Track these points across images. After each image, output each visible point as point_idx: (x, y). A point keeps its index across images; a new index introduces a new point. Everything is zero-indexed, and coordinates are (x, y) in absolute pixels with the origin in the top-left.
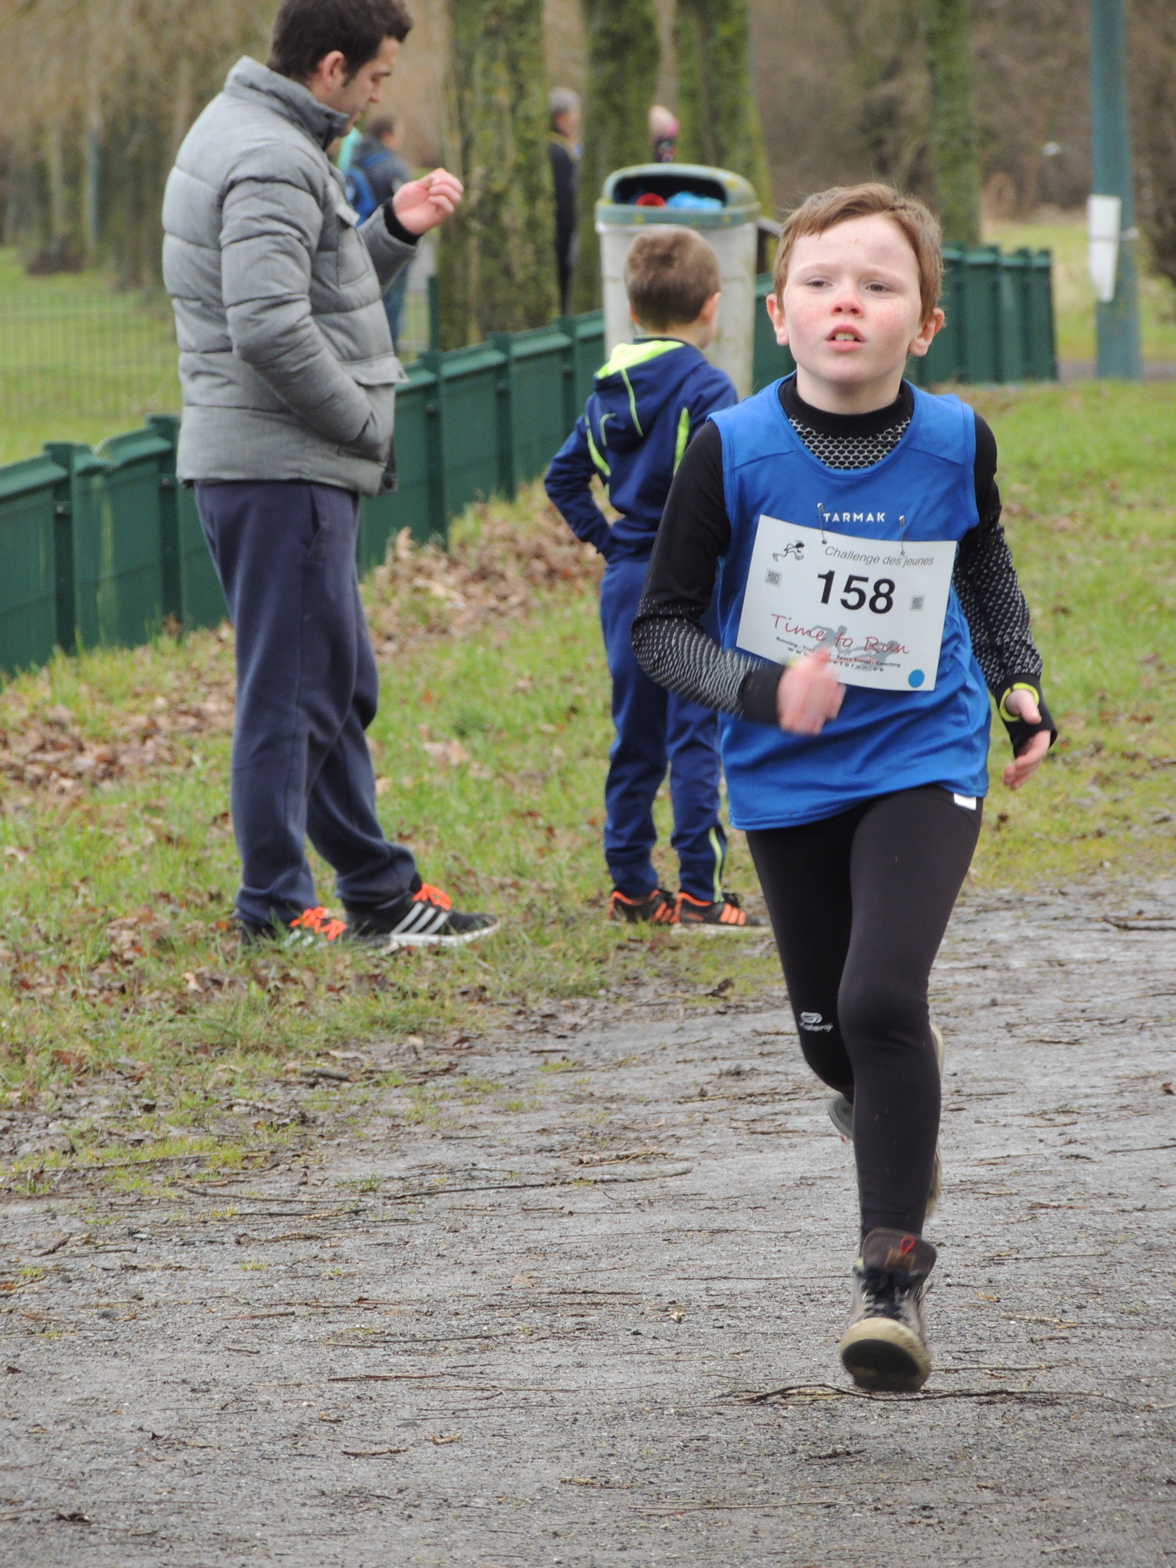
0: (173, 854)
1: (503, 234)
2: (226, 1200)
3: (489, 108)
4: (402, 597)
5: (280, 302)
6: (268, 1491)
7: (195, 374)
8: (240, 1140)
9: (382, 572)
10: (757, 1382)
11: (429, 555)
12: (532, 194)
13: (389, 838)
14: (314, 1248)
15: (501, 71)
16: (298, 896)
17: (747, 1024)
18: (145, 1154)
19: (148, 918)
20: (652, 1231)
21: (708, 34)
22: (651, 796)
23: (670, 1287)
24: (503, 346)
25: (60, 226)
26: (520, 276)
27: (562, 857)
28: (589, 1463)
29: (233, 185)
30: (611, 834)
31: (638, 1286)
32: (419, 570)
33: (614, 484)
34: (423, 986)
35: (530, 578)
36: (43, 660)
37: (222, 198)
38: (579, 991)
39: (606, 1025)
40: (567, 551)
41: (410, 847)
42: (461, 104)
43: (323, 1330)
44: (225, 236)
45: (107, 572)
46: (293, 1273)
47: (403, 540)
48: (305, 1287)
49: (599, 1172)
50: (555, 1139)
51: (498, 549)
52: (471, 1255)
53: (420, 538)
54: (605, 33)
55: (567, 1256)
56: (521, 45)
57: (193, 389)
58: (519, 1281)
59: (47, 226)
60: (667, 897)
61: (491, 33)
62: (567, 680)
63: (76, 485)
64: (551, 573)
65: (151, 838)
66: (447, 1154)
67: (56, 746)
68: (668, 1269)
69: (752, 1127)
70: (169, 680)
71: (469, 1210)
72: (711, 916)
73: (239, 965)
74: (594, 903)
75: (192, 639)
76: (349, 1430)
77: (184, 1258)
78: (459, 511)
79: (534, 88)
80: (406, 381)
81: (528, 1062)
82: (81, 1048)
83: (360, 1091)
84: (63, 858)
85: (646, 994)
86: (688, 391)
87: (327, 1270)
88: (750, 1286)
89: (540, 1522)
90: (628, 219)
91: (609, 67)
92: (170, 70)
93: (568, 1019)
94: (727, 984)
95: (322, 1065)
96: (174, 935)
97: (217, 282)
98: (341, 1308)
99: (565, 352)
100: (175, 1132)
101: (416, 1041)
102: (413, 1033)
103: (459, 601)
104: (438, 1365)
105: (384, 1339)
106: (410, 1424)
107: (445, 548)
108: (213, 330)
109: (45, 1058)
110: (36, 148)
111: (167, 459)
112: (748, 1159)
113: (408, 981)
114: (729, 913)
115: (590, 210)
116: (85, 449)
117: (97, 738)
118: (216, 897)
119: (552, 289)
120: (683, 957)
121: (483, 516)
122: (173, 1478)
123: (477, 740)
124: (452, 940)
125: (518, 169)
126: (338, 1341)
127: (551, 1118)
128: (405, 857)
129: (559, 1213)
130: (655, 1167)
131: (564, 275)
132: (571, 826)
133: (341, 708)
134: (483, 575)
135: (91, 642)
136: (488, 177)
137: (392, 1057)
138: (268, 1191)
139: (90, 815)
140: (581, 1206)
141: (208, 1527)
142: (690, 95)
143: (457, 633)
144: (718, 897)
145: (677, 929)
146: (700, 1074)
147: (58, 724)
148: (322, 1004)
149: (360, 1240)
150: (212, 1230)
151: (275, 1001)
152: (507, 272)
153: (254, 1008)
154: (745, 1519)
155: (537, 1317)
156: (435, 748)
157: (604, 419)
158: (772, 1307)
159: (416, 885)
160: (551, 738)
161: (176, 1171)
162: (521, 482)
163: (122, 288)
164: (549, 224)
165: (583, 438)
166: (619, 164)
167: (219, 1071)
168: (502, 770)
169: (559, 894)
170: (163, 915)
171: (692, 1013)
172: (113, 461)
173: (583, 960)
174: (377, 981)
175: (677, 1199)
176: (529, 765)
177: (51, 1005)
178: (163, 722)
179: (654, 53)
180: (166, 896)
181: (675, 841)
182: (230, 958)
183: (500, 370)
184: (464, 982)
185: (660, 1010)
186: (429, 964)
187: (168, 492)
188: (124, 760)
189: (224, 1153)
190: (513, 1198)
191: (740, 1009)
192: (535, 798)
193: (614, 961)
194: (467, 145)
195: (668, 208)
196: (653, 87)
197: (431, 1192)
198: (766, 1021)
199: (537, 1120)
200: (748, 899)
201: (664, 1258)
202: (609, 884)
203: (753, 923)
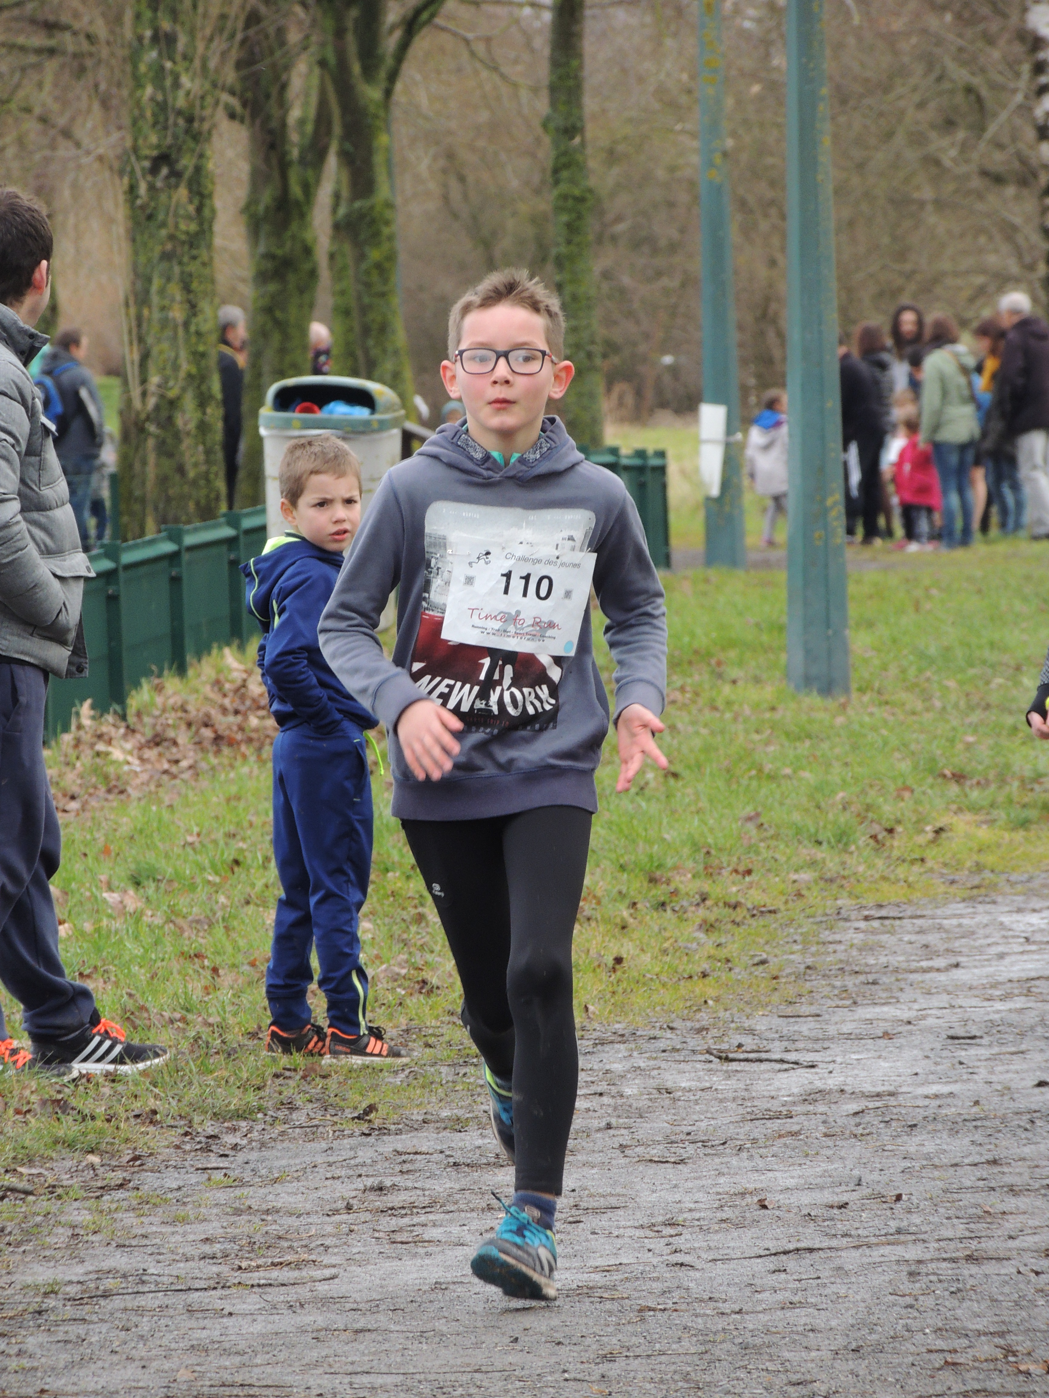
3: (165, 323)
4: (85, 761)
9: (67, 738)
11: (109, 723)
12: (203, 401)
13: (70, 977)
15: (175, 290)
17: (389, 1144)
20: (302, 1331)
21: (361, 257)
23: (318, 1381)
24: (175, 537)
26: (192, 473)
27: (225, 995)
30: (271, 974)
31: (289, 1380)
32: (100, 736)
34: (100, 1110)
35: (199, 744)
38: (239, 1115)
39: (263, 1145)
40: (232, 720)
42: (139, 319)
47: (86, 709)
49: (256, 1277)
50: (217, 1248)
51: (171, 718)
52: (141, 1351)
53: (101, 708)
54: (269, 256)
55: (226, 1352)
56: (193, 267)
58: (184, 1375)
60: (319, 1030)
61: (166, 256)
62: (231, 836)
64: (218, 739)
66: (120, 1261)
68: (317, 1364)
69: (392, 1238)
71: (139, 1311)
72: (357, 1048)
74: (253, 1035)
78: (137, 685)
79: (205, 305)
80: (93, 570)
81: (194, 1178)
83: (43, 1204)
85: (299, 1117)
87: (13, 1364)
88: (389, 1380)
90: (287, 425)
91: (272, 287)
93: (230, 1139)
94: (371, 1108)
95: (10, 1180)
99: (231, 542)
101: (94, 1159)
102: (92, 1152)
103: (136, 765)
107: (122, 716)
112: (389, 1265)
113: (87, 1105)
114: (373, 1045)
115: (255, 416)
119: (221, 486)
120: (333, 1084)
121: (158, 689)
123: (150, 889)
124: (127, 1069)
125: (191, 377)
127: (213, 1228)
128: (85, 994)
129: (220, 1314)
130: (307, 1273)
131: (231, 472)
132: (234, 966)
133: (29, 861)
134: (157, 741)
136: (163, 385)
137: (72, 1173)
140: (240, 1307)
142: (344, 312)
143: (133, 793)
144: (363, 1030)
145: (327, 1060)
146: (346, 1190)
149: (42, 1338)
152: (181, 470)
156: (112, 898)
159: (95, 1019)
160: (217, 888)
168: (173, 915)
169: (222, 1027)
171: (340, 1134)
173: (243, 1087)
174: (59, 1105)
175: (325, 1302)
176: (196, 912)
179: (313, 274)
181: (326, 983)
183: (173, 558)
184: (137, 1106)
185: (312, 1132)
186: (106, 1090)
190: (179, 1300)
191: (383, 1131)
192: (202, 942)
193: (272, 1086)
194: (145, 357)
195: (322, 415)
196: (311, 306)
197: (106, 1295)
198: (405, 1142)
199: (201, 1230)
200: (391, 1032)
201: (313, 1355)
202: (268, 1019)
203: (395, 1054)
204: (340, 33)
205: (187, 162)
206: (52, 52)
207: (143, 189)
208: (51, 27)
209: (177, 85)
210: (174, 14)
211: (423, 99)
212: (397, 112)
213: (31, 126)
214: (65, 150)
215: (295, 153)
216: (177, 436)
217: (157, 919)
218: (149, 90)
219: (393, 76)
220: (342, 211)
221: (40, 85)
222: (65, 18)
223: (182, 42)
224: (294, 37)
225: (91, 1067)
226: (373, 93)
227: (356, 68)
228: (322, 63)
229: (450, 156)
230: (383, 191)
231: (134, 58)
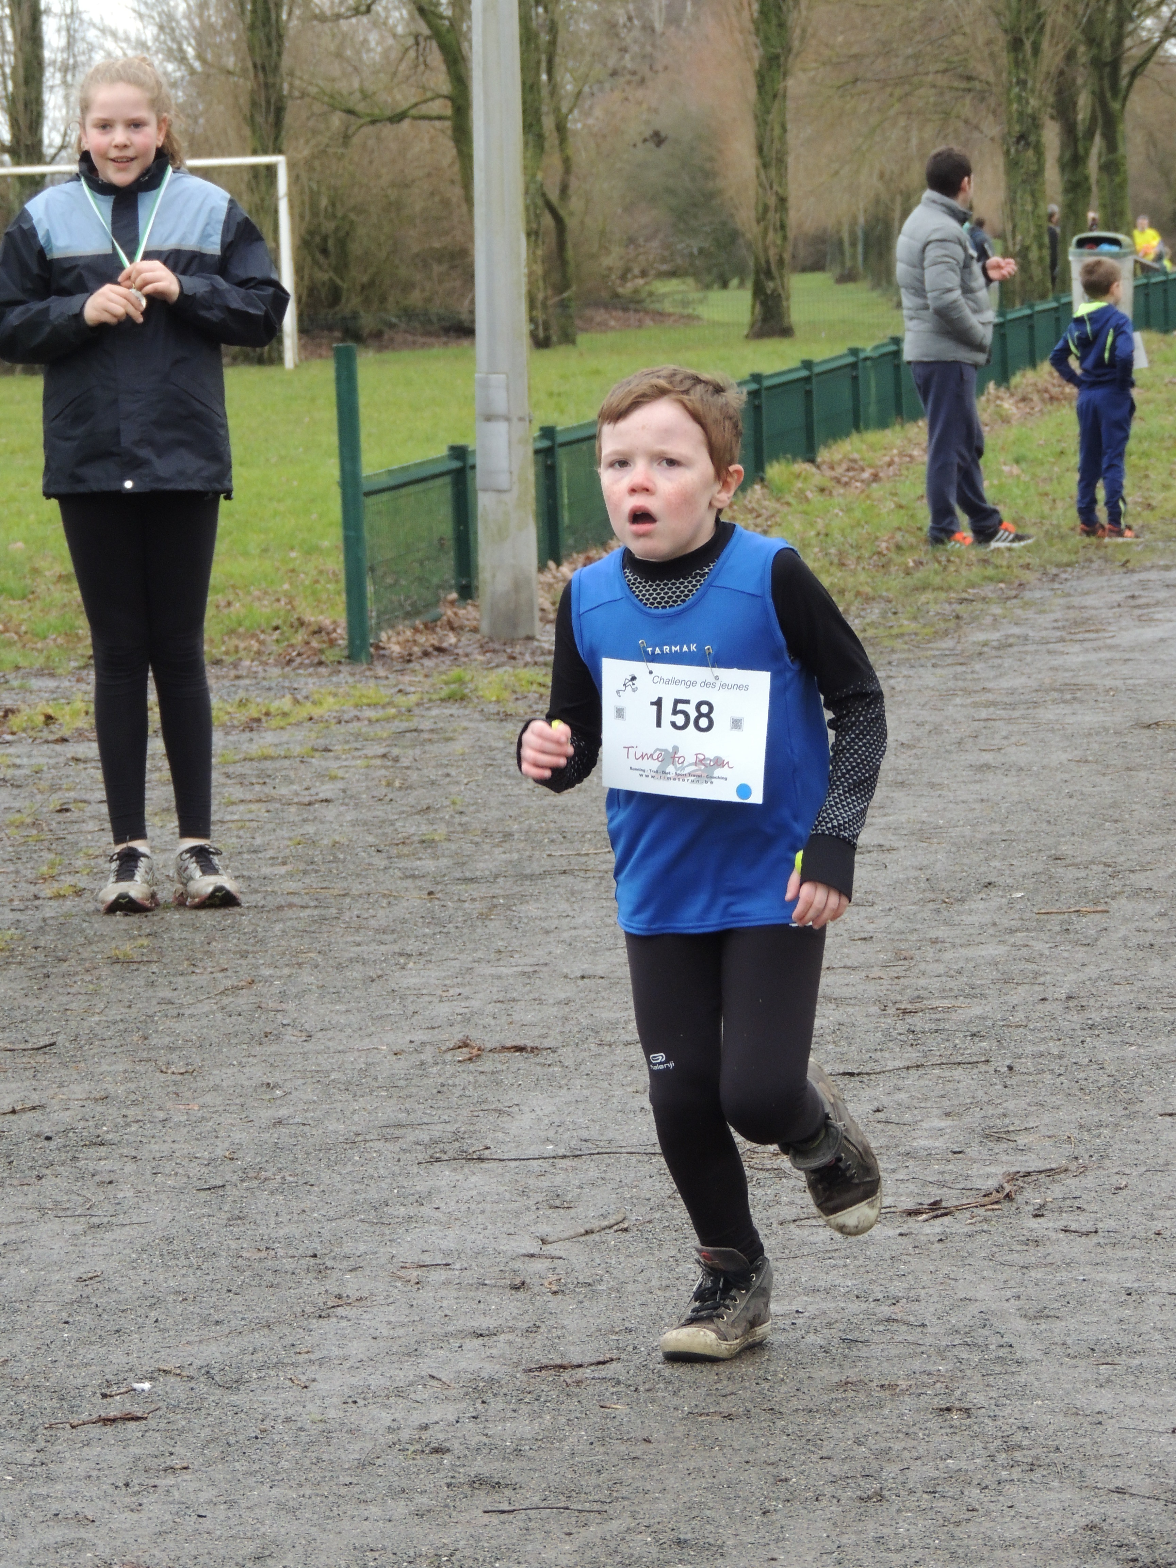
0: (902, 512)
1: (1029, 263)
2: (927, 649)
3: (1023, 211)
4: (991, 409)
5: (950, 290)
6: (948, 765)
7: (911, 318)
8: (932, 625)
9: (983, 399)
10: (1146, 720)
11: (1002, 392)
12: (1041, 247)
13: (989, 504)
14: (964, 668)
15: (1028, 198)
16: (953, 528)
17: (1136, 577)
18: (895, 631)
19: (892, 537)
20: (1100, 660)
21: (1112, 181)
22: (1094, 487)
23: (1109, 682)
24: (1031, 306)
25: (848, 264)
26: (1036, 279)
27: (1060, 511)
28: (1078, 754)
29: (928, 243)
30: (1080, 501)
31: (1095, 682)
32: (998, 398)
33: (1082, 359)
34: (1004, 563)
35: (1043, 400)
36: (848, 434)
37: (923, 250)
38: (1069, 565)
39: (1079, 578)
40: (1057, 389)
41: (999, 508)
42: (1012, 211)
43: (969, 701)
44: (926, 263)
45: (873, 398)
46: (955, 678)
47: (991, 386)
48: (960, 684)
49: (1079, 637)
50: (1060, 624)
51: (1030, 389)
52: (1027, 670)
53: (998, 385)
54: (1069, 181)
55: (1066, 670)
56: (1036, 186)
57: (910, 324)
58: (1047, 681)
59: (843, 264)
60: (1102, 527)
61: (1024, 182)
62: (1059, 441)
63: (860, 365)
64: (1052, 398)
65: (892, 506)
66: (1016, 630)
67: (853, 469)
68: (1108, 675)
69: (1140, 618)
70: (898, 442)
71: (1026, 653)
72: (1120, 534)
73: (930, 556)
74: (1073, 529)
75: (908, 426)
76: (981, 740)
77: (911, 672)
78: (1014, 374)
79: (1041, 204)
80: (997, 320)
81: (1048, 593)
82: (867, 589)
83: (979, 606)
84: (858, 514)
85: (1095, 566)
86: (1113, 322)
87: (969, 677)
88: (1141, 681)
89: (1060, 776)
90: (1081, 255)
91: (1071, 196)
92: (893, 201)
93: (1064, 576)
94: (1127, 561)
95: (964, 595)
96: (904, 545)
97: (922, 282)
98: (976, 692)
99: (1056, 309)
100: (906, 623)
101: (1002, 585)
102: (1001, 581)
103: (1014, 410)
104: (1016, 714)
105: (994, 704)
106: (1006, 738)
107: (1008, 388)
108: (920, 301)
109: (852, 594)
110: (838, 231)
111: (897, 354)
112: (1139, 631)
113: (999, 561)
114: (1128, 533)
115: (1065, 253)
116: (863, 350)
117: (870, 466)
118: (920, 529)
119: (1049, 284)
120: (1110, 550)
121: (1024, 376)
122: (911, 760)
123: (1024, 465)
124: (1016, 545)
125: (1035, 236)
126: (975, 705)
127: (1058, 615)
128: (995, 512)
129: (1062, 653)
130: (1100, 635)
131: (1053, 280)
132: (1063, 499)
133: (970, 451)
134: (1024, 399)
135: (867, 428)
136: (1023, 240)
137: (994, 591)
138: (944, 645)
139: (868, 497)
140: (1071, 650)
141: (925, 780)
142: (1104, 206)
143: (1014, 423)
144: (1123, 526)
145: (1107, 540)
146: (1118, 597)
147: (854, 461)
148: (964, 571)
149: (982, 665)
150: (923, 661)
151: (945, 569)
152: (1031, 278)
153: (936, 573)
154: (1143, 775)
155: (1056, 695)
156: (1006, 469)
157: (1076, 334)
158: (1151, 690)
159: (1001, 522)
160: (1054, 464)
161: (906, 638)
162: (1038, 362)
163: (873, 288)
164: (1048, 259)
165: (1066, 342)
166: (1074, 234)
167: (923, 598)
168: (1034, 476)
169: (1058, 526)
170: (899, 536)
171: (1114, 573)
172: (875, 354)
173: (1069, 552)
174: (985, 562)
175: (1110, 647)
176: (1045, 475)
177: (854, 573)
178: (896, 459)
179: (1089, 189)
180: (899, 529)
181: (1106, 504)
182: (926, 553)
183: (1030, 317)
184: (1021, 561)
185: (1101, 572)
186: (1007, 555)
187: (897, 367)
188: (881, 475)
189: (925, 631)
190: (1044, 648)
191: (1133, 571)
192: (1048, 488)
193: (1082, 552)
194: (1014, 227)
195: (1097, 250)
196: (1088, 204)
197: (1011, 645)
198: (1144, 576)
199: (1053, 616)
200: (1135, 527)
201: (1106, 671)
202: (1079, 522)
203: (1137, 537)
204: (1101, 78)
205: (1032, 138)
206: (969, 90)
207: (1013, 150)
208: (969, 78)
209: (1027, 103)
210: (1027, 72)
211: (1139, 110)
212: (1127, 115)
213: (960, 124)
214: (976, 135)
215: (1080, 135)
216: (1029, 262)
217: (1025, 478)
218: (1015, 106)
219: (1125, 98)
220: (1103, 160)
221: (964, 106)
222: (974, 74)
223: (1030, 84)
224: (1080, 81)
225: (1001, 545)
226: (1116, 106)
227: (1108, 95)
228: (1093, 93)
229: (1151, 135)
230: (1122, 150)
231: (1009, 91)
